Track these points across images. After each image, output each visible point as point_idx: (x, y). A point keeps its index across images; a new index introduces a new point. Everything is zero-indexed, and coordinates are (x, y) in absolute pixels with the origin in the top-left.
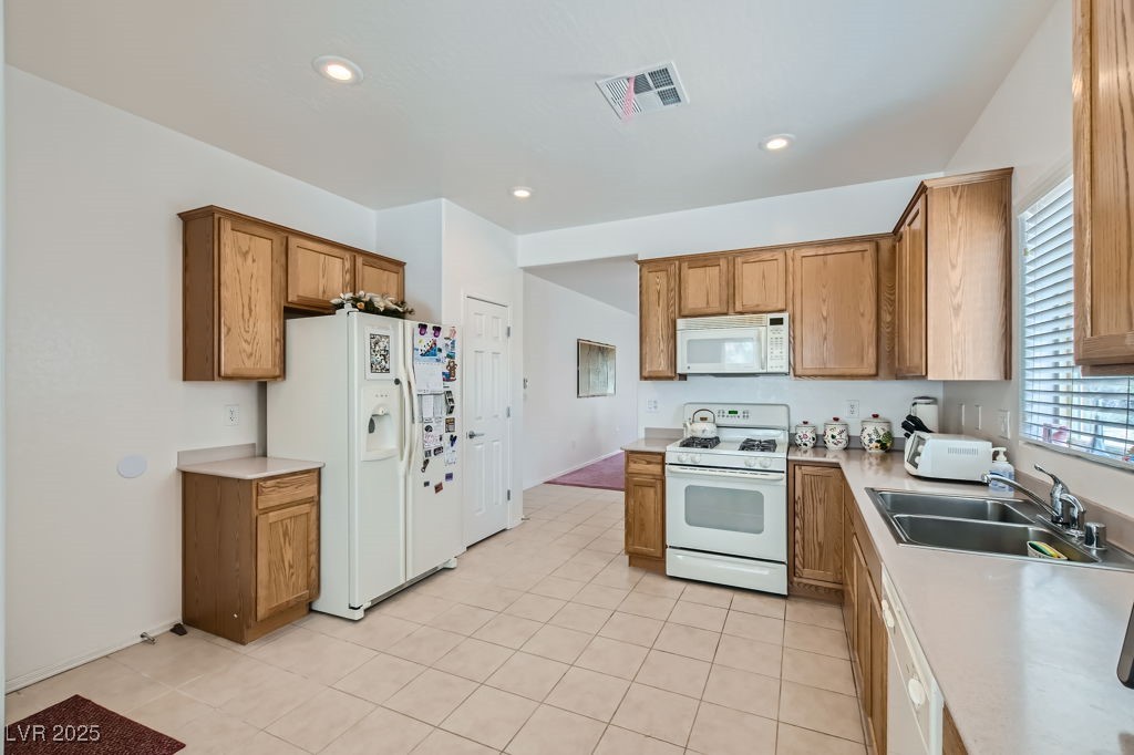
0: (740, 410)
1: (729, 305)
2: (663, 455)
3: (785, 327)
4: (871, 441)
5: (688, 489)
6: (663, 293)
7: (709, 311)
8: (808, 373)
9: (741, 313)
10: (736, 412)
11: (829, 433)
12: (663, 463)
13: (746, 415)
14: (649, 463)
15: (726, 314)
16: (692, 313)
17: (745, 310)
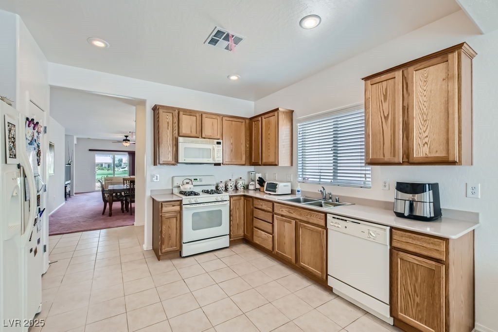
0: (198, 178)
1: (200, 134)
2: (181, 201)
3: (221, 146)
4: (241, 186)
5: (194, 215)
6: (171, 123)
7: (192, 135)
8: (227, 163)
9: (204, 138)
10: (197, 179)
11: (229, 185)
12: (181, 205)
13: (201, 180)
14: (173, 206)
15: (198, 138)
16: (184, 135)
17: (206, 137)
